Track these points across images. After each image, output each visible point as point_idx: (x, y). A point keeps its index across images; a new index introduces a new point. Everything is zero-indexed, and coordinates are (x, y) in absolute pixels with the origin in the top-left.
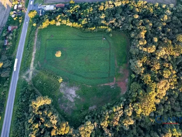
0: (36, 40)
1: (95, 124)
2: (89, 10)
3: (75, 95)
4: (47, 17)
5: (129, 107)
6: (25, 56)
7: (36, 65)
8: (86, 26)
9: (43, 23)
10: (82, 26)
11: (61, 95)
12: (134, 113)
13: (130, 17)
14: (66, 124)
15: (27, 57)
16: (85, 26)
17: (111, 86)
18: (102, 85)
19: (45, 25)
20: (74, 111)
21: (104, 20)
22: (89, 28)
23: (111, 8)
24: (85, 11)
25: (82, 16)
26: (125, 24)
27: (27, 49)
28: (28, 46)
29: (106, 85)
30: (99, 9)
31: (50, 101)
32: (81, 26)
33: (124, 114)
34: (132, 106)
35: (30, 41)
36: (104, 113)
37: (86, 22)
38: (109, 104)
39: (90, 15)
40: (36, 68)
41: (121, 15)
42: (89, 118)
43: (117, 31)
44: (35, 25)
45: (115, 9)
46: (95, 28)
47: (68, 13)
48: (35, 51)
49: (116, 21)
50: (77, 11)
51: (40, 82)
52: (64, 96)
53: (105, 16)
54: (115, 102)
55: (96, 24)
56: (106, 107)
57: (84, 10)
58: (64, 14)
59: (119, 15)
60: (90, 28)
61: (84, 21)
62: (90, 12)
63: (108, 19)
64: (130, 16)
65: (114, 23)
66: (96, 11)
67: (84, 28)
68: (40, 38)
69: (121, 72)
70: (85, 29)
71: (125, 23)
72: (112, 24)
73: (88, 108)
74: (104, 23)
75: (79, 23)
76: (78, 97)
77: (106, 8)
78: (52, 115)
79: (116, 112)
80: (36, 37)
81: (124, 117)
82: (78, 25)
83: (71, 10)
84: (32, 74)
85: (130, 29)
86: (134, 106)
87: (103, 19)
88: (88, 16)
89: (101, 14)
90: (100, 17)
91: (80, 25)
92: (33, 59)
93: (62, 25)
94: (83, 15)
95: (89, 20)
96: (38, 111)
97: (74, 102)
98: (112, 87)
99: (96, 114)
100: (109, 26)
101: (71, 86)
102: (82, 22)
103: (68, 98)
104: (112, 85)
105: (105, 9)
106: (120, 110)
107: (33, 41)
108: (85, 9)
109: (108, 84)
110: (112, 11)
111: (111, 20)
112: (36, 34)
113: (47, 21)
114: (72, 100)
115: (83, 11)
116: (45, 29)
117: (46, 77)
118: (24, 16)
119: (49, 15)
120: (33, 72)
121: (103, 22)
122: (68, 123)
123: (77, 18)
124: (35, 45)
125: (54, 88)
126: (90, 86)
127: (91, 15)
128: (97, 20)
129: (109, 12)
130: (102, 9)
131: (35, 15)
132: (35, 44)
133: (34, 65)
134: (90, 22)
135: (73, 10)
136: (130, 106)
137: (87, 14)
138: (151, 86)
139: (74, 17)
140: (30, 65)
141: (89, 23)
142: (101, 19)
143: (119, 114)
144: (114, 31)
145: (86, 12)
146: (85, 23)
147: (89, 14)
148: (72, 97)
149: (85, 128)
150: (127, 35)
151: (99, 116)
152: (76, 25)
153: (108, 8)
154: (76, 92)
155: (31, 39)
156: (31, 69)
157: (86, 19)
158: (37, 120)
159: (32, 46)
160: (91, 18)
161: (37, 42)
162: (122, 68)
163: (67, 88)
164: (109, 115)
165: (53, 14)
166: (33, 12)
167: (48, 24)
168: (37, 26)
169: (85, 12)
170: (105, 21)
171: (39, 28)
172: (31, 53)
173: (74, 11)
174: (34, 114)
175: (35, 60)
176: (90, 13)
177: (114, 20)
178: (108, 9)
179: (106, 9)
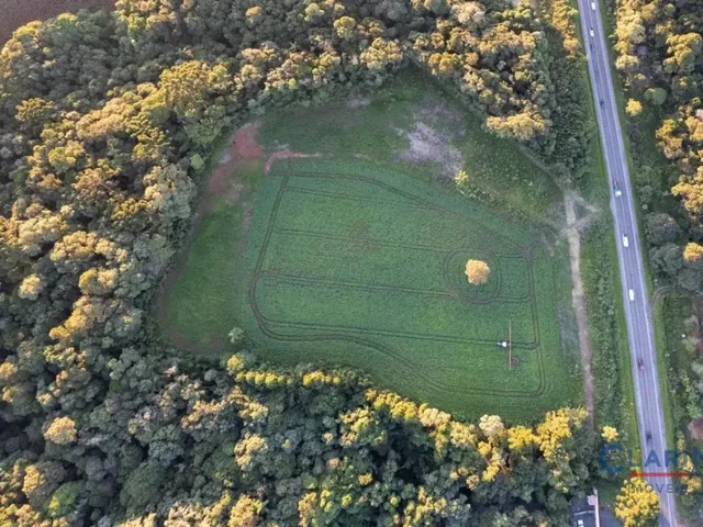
0: (585, 352)
1: (355, 61)
2: (322, 503)
3: (410, 136)
4: (557, 473)
5: (244, 84)
6: (611, 281)
7: (558, 243)
8: (350, 396)
9: (567, 432)
10: (370, 394)
11: (458, 142)
12: (234, 70)
13: (95, 431)
14: (437, 70)
15: (600, 276)
16: (355, 398)
17: (288, 150)
18: (317, 155)
19: (557, 424)
20: (415, 100)
21: (250, 419)
22: (336, 380)
23: (184, 504)
24: (346, 500)
25: (363, 466)
26: (145, 385)
27: (610, 312)
28: (612, 325)
29: (304, 152)
30: (259, 505)
31: (488, 124)
32: (374, 399)
33: (267, 71)
34: (235, 84)
35: (610, 349)
36: (325, 80)
37: (345, 419)
38: (306, 103)
39: (318, 469)
40: (556, 231)
41: (144, 452)
42: (373, 78)
43: (198, 357)
44: (610, 432)
45: (163, 495)
46: (306, 380)
47: (443, 494)
48: (575, 301)
49: (183, 411)
50: (394, 500)
51: (531, 184)
52: (449, 139)
53: (238, 448)
54: (283, 106)
55: (296, 403)
56: (315, 98)
57: (351, 505)
58: (466, 491)
59: (155, 450)
60: (328, 379)
61: (355, 427)
62: (317, 490)
63: (224, 427)
64: (95, 440)
65: (202, 398)
66: (280, 490)
67: (361, 387)
68: (569, 360)
69: (239, 186)
70: (356, 379)
71: (143, 394)
72: (210, 396)
73: (373, 104)
74: (252, 405)
75: (384, 413)
76: (401, 131)
77: (218, 508)
78: (480, 92)
79: (290, 78)
80: (587, 368)
81: (267, 67)
82: (388, 406)
83: (424, 509)
84: (568, 214)
85: (128, 354)
86: (230, 83)
87: (253, 431)
88: (333, 462)
89: (258, 466)
90: (269, 443)
91: (377, 404)
92: (576, 266)
93: (470, 416)
94: (357, 473)
95: (328, 430)
96: (523, 106)
97: (415, 121)
98: (284, 147)
99: (349, 84)
100: (231, 382)
101: (425, 163)
102: (364, 421)
103: (433, 132)
104: (284, 152)
105: (226, 499)
106: (276, 79)
107: (596, 346)
108: (343, 511)
109: (296, 155)
110: (188, 488)
111: (211, 415)
112: (589, 379)
113: (548, 449)
114: (420, 125)
115: (355, 498)
116: (554, 406)
117: (515, 198)
118: (678, 500)
119: (548, 488)
120: (565, 220)
121: (256, 410)
122: (434, 72)
123: (392, 453)
124: (581, 324)
125: (482, 163)
126: (358, 156)
127: (312, 466)
128: (289, 428)
129: (208, 480)
130: (244, 501)
131: (623, 494)
132: (584, 333)
133: (567, 243)
134: (327, 421)
135: (412, 514)
136: (239, 86)
137: (336, 471)
138: (147, 123)
139: (407, 465)
140: (582, 244)
141: (331, 411)
142: (262, 428)
143: (282, 72)
144: (212, 358)
145: (338, 492)
146: (353, 415)
147: (325, 472)
148: (423, 135)
149: (385, 56)
150: (155, 330)
151: (342, 77)
152: (401, 408)
153: (206, 510)
154: (409, 146)
155: (608, 356)
156: (575, 231)
157: (347, 440)
158: (522, 89)
159: (596, 322)
160: (314, 448)
161: (577, 337)
162: (230, 199)
163: (439, 159)
164: (310, 75)
165: (527, 497)
166: (635, 510)
167: (540, 428)
168: (595, 422)
169: (344, 493)
170: (243, 413)
171: (583, 413)
172: (592, 292)
173: (410, 507)
174: (533, 102)
175: (569, 264)
176: (319, 478)
177: (191, 418)
178: (208, 499)
179: (218, 499)
